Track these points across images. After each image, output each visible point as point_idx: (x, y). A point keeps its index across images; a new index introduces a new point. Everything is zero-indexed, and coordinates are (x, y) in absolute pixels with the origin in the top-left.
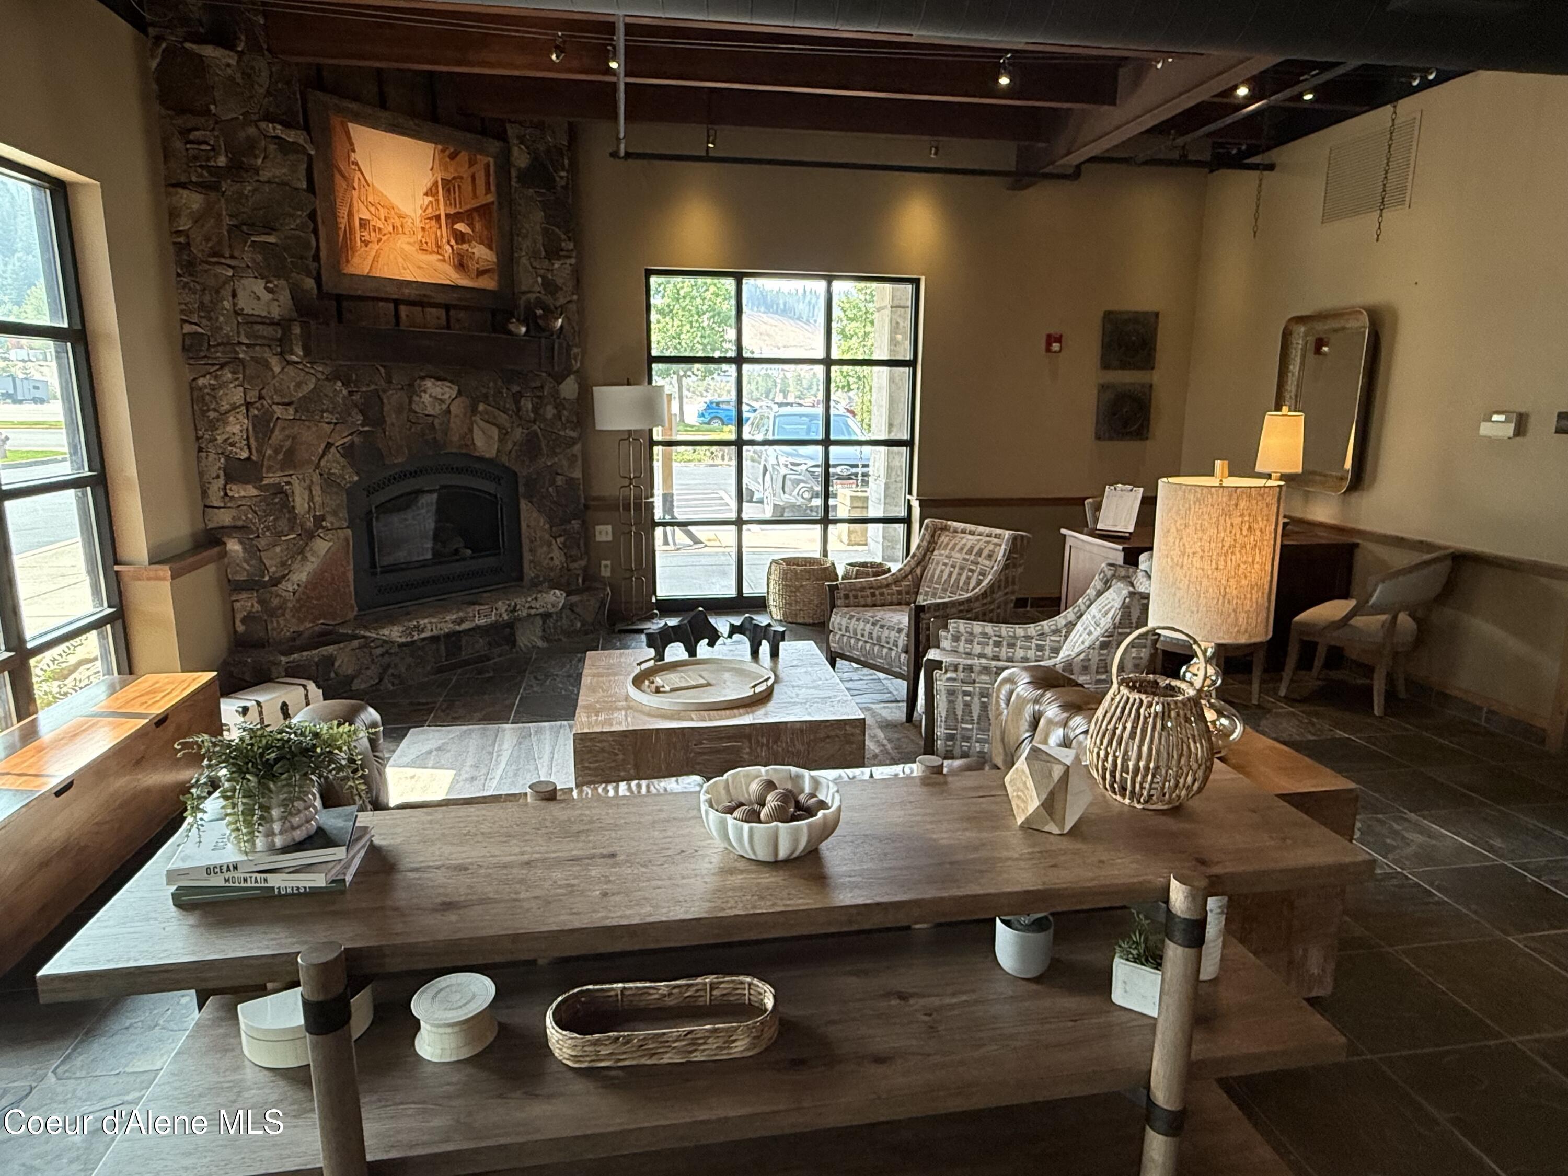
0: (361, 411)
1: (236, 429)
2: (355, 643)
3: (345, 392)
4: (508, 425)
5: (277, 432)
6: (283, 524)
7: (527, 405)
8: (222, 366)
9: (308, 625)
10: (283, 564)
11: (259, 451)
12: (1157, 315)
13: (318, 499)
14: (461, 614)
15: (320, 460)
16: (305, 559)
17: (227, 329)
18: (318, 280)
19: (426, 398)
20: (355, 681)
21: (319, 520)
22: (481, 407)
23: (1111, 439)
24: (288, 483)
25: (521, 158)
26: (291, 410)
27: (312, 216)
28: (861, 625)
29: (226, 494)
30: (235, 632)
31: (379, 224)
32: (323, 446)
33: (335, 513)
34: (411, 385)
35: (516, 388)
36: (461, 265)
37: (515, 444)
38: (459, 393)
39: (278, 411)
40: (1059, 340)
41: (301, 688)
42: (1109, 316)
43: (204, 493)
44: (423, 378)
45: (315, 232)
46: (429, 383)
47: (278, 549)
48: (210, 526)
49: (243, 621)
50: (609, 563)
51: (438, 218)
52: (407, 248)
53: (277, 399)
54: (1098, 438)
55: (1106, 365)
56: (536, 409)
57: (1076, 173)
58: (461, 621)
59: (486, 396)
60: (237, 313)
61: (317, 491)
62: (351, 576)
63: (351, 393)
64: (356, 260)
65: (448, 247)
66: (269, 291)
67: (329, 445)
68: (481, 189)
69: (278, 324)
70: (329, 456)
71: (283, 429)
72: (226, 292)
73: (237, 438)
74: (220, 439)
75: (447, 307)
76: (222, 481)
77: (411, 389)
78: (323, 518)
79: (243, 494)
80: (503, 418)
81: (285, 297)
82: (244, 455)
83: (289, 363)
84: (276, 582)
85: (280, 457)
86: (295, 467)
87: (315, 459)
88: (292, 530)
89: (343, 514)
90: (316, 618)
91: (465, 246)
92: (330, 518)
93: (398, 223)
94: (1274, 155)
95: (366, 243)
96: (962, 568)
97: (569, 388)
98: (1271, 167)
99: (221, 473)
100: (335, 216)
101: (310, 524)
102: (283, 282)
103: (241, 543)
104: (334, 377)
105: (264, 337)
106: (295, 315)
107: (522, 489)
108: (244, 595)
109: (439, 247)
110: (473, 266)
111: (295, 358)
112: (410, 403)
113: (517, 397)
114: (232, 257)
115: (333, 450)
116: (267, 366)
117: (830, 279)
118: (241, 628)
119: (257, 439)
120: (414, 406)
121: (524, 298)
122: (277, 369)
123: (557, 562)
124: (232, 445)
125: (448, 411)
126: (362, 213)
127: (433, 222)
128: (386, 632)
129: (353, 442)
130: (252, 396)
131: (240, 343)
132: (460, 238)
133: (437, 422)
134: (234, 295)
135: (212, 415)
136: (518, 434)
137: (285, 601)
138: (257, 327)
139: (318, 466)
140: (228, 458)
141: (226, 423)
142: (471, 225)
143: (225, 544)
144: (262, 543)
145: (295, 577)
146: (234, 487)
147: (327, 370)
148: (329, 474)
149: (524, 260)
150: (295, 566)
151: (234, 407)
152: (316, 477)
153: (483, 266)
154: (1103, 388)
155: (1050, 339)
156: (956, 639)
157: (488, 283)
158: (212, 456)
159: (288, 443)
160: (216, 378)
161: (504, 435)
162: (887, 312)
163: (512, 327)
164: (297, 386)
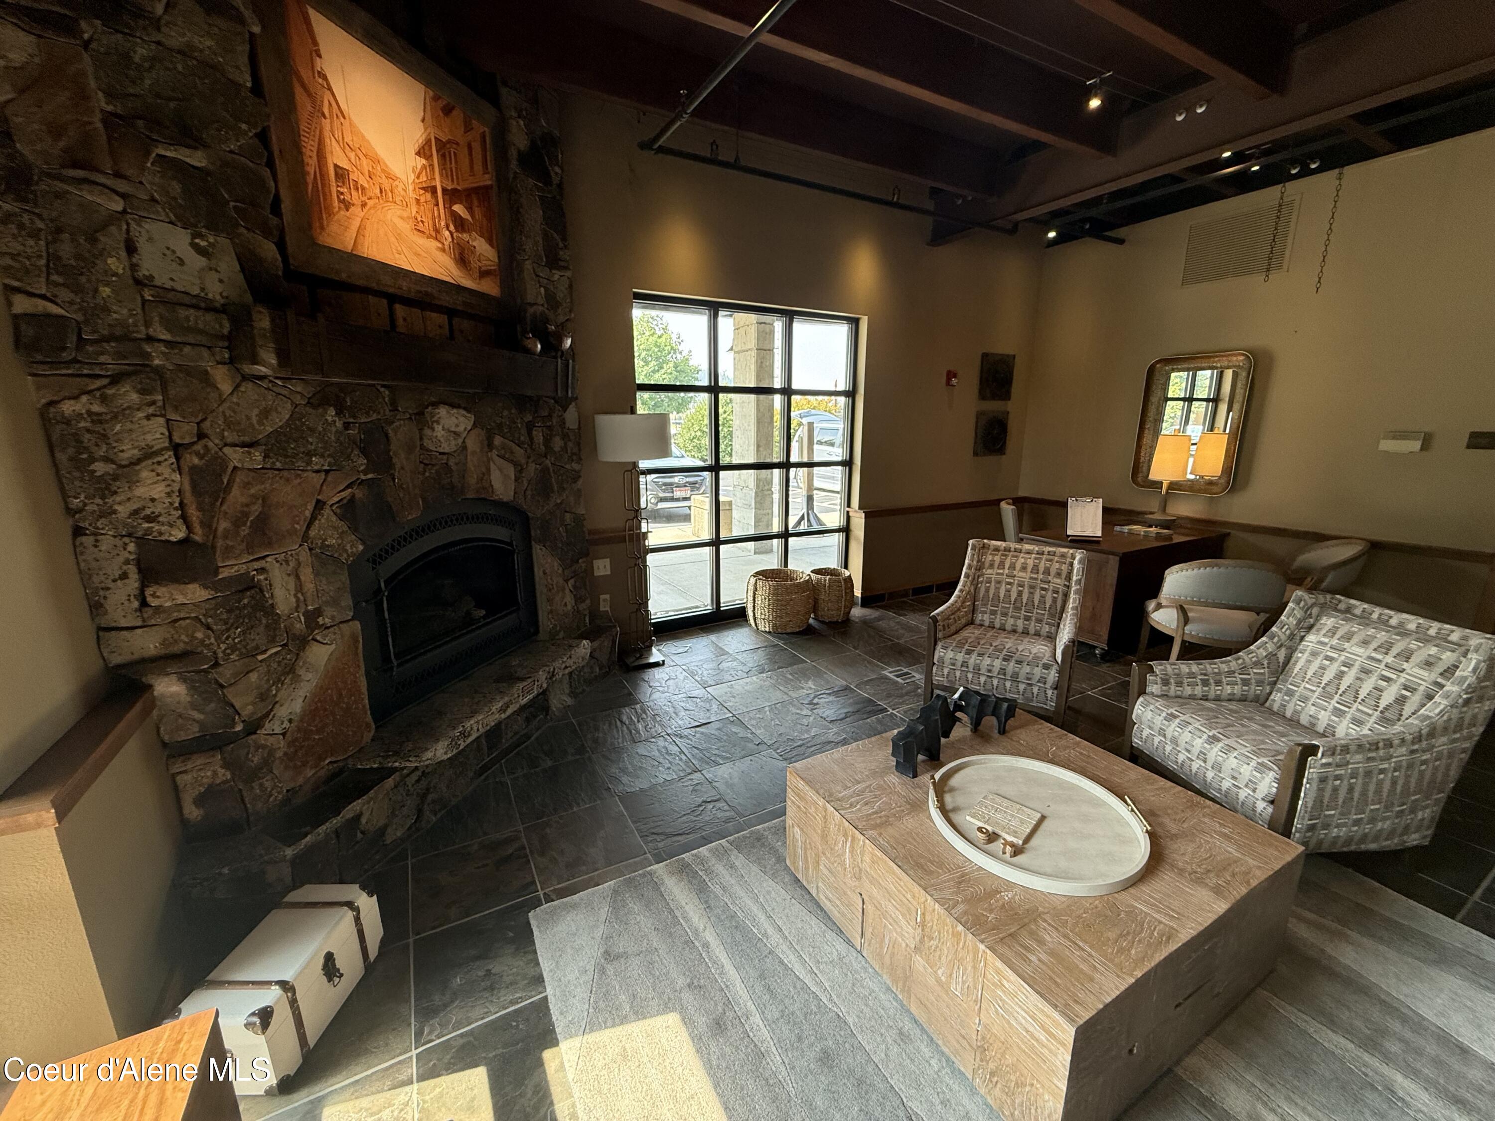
0: (364, 452)
1: (159, 491)
2: (390, 782)
3: (339, 424)
4: (523, 461)
5: (235, 491)
6: (258, 637)
7: (539, 436)
8: (115, 380)
9: (310, 773)
10: (263, 697)
11: (207, 525)
12: (1014, 356)
13: (309, 587)
14: (506, 699)
15: (308, 527)
16: (297, 679)
17: (119, 313)
18: (281, 246)
19: (439, 431)
20: (389, 830)
21: (312, 617)
22: (498, 440)
23: (985, 455)
24: (262, 570)
25: (519, 139)
26: (258, 456)
27: (263, 137)
29: (144, 604)
30: (184, 822)
31: (362, 181)
32: (310, 507)
33: (335, 602)
34: (421, 414)
35: (529, 417)
36: (462, 258)
37: (529, 482)
38: (475, 426)
39: (235, 456)
40: (955, 376)
41: (350, 915)
42: (985, 356)
43: (96, 607)
44: (435, 405)
45: (270, 164)
46: (443, 411)
47: (254, 677)
48: (116, 660)
49: (199, 801)
50: (607, 597)
51: (433, 190)
52: (400, 223)
53: (230, 436)
54: (975, 454)
55: (982, 396)
56: (547, 441)
58: (507, 706)
59: (500, 426)
60: (139, 283)
61: (307, 575)
62: (363, 683)
63: (347, 426)
64: (333, 228)
65: (447, 233)
66: (201, 251)
67: (320, 505)
68: (478, 166)
69: (223, 310)
70: (322, 521)
71: (247, 485)
72: (112, 238)
73: (159, 509)
74: (123, 511)
75: (451, 313)
76: (133, 582)
77: (421, 419)
78: (318, 612)
79: (181, 599)
80: (519, 452)
81: (229, 265)
82: (179, 534)
83: (245, 378)
84: (252, 728)
85: (245, 531)
86: (270, 544)
87: (300, 527)
88: (272, 641)
89: (347, 601)
90: (321, 759)
91: (465, 236)
92: (329, 611)
93: (386, 184)
95: (347, 205)
97: (571, 416)
99: (132, 570)
100: (297, 147)
101: (300, 626)
102: (223, 241)
103: (183, 679)
104: (320, 400)
105: (194, 331)
106: (248, 298)
107: (535, 533)
108: (199, 760)
109: (437, 231)
110: (475, 264)
111: (262, 370)
112: (421, 439)
113: (530, 427)
114: (118, 175)
115: (327, 511)
116: (205, 378)
117: (790, 316)
118: (193, 812)
119: (200, 508)
120: (426, 443)
121: (531, 310)
122: (226, 387)
123: (569, 607)
124: (149, 519)
125: (464, 448)
126: (337, 157)
127: (429, 196)
128: (429, 754)
129: (353, 496)
130: (185, 433)
131: (150, 339)
132: (460, 224)
133: (452, 462)
134: (131, 249)
135: (100, 468)
136: (532, 469)
137: (272, 752)
138: (183, 312)
139: (305, 538)
140: (141, 541)
141: (133, 483)
142: (470, 209)
143: (150, 687)
144: (225, 674)
145: (282, 712)
146: (161, 591)
147: (309, 391)
148: (323, 546)
149: (528, 265)
150: (282, 694)
151: (148, 454)
152: (304, 555)
153: (486, 265)
154: (979, 415)
155: (951, 375)
156: (1166, 682)
157: (490, 287)
158: (107, 542)
159: (256, 509)
160: (104, 399)
161: (520, 469)
163: (528, 343)
164: (265, 414)
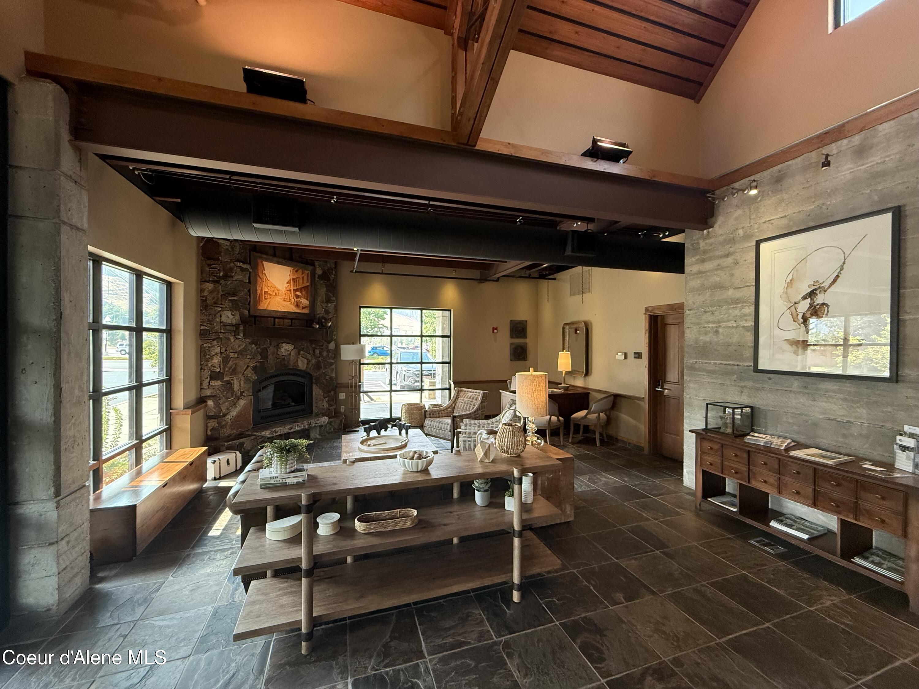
0: (260, 355)
1: (216, 361)
2: (252, 437)
3: (255, 348)
4: (310, 358)
5: (230, 362)
6: (229, 395)
7: (317, 352)
8: (214, 340)
9: (235, 431)
10: (228, 409)
11: (224, 369)
12: (526, 321)
13: (242, 385)
14: (291, 426)
15: (245, 371)
16: (236, 407)
17: (217, 328)
18: (249, 311)
19: (283, 350)
20: (251, 452)
21: (242, 393)
22: (302, 352)
23: (515, 361)
24: (233, 380)
25: (319, 271)
26: (236, 355)
27: (249, 291)
28: (435, 423)
29: (209, 384)
30: (207, 434)
31: (271, 293)
32: (246, 366)
33: (248, 391)
34: (278, 345)
35: (314, 346)
36: (297, 305)
37: (312, 365)
38: (294, 348)
39: (232, 355)
40: (496, 329)
41: (234, 454)
42: (511, 321)
43: (201, 384)
44: (282, 343)
45: (250, 296)
46: (284, 345)
47: (227, 403)
48: (202, 395)
49: (211, 430)
50: (343, 407)
51: (290, 290)
52: (279, 300)
53: (231, 351)
54: (511, 360)
55: (512, 337)
56: (320, 353)
57: (497, 280)
58: (291, 428)
59: (303, 349)
60: (221, 322)
61: (242, 382)
62: (252, 412)
63: (257, 348)
64: (262, 305)
65: (293, 300)
66: (232, 315)
67: (248, 366)
68: (305, 281)
69: (235, 326)
70: (248, 370)
71: (233, 361)
72: (218, 315)
73: (216, 365)
74: (210, 365)
75: (292, 319)
76: (208, 380)
77: (278, 347)
78: (243, 392)
79: (216, 384)
80: (309, 356)
81: (238, 317)
82: (218, 370)
83: (237, 339)
84: (224, 415)
85: (231, 371)
86: (235, 375)
87: (242, 371)
88: (232, 396)
89: (251, 391)
90: (238, 429)
91: (299, 299)
92: (246, 392)
93: (277, 292)
94: (555, 276)
95: (266, 299)
96: (468, 404)
97: (332, 346)
98: (555, 279)
99: (209, 377)
100: (256, 290)
101: (239, 394)
102: (238, 312)
103: (213, 401)
104: (251, 344)
105: (229, 330)
106: (240, 323)
107: (314, 381)
108: (212, 420)
109: (290, 300)
110: (301, 306)
111: (240, 337)
112: (277, 351)
113: (314, 349)
114: (221, 304)
115: (249, 368)
116: (229, 339)
117: (422, 310)
118: (209, 433)
119: (223, 365)
120: (279, 353)
121: (318, 316)
122: (232, 340)
123: (325, 407)
124: (214, 367)
125: (290, 354)
126: (265, 289)
127: (289, 292)
128: (264, 433)
129: (256, 365)
130: (223, 350)
131: (221, 332)
132: (298, 297)
133: (286, 358)
134: (221, 316)
135: (208, 356)
136: (314, 361)
137: (227, 423)
138: (227, 327)
139: (243, 374)
140: (211, 371)
141: (212, 359)
142: (301, 292)
143: (207, 402)
144: (221, 401)
145: (231, 414)
146: (213, 382)
147: (249, 341)
148: (247, 376)
149: (319, 303)
150: (232, 410)
151: (216, 354)
152: (243, 378)
153: (304, 305)
154: (511, 344)
155: (494, 329)
156: (466, 425)
157: (306, 311)
158: (206, 371)
159: (234, 366)
160: (211, 344)
161: (309, 362)
162: (441, 318)
163: (314, 326)
164: (239, 347)
